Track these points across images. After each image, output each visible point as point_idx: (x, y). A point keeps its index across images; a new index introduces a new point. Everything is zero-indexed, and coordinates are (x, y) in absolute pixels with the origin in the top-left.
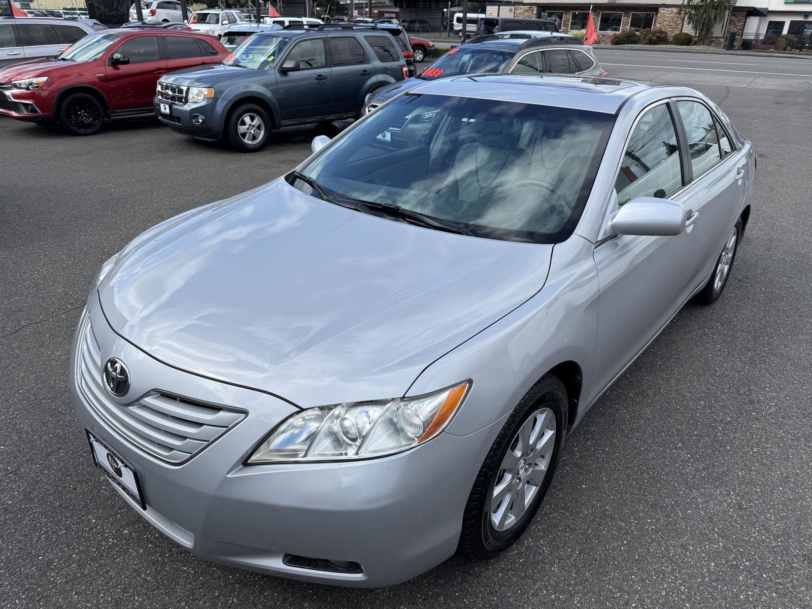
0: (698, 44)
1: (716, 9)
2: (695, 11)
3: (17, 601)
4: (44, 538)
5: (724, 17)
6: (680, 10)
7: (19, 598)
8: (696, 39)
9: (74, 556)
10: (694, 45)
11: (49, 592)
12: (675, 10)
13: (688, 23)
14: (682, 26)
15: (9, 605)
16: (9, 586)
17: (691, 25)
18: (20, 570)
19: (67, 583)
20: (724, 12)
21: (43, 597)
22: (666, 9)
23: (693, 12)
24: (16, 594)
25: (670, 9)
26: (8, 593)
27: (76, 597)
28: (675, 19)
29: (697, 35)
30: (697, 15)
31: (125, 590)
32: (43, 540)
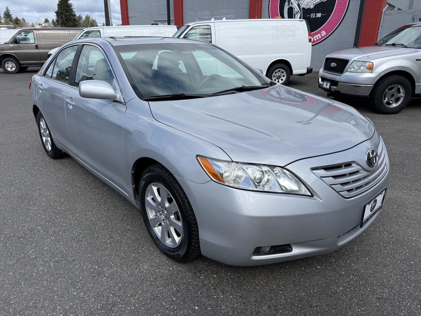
3: (408, 304)
4: (364, 308)
7: (407, 304)
9: (369, 289)
11: (395, 293)
15: (413, 307)
16: (403, 312)
18: (390, 311)
19: (386, 287)
21: (400, 294)
24: (405, 307)
26: (406, 310)
27: (391, 281)
31: (378, 265)
32: (365, 308)
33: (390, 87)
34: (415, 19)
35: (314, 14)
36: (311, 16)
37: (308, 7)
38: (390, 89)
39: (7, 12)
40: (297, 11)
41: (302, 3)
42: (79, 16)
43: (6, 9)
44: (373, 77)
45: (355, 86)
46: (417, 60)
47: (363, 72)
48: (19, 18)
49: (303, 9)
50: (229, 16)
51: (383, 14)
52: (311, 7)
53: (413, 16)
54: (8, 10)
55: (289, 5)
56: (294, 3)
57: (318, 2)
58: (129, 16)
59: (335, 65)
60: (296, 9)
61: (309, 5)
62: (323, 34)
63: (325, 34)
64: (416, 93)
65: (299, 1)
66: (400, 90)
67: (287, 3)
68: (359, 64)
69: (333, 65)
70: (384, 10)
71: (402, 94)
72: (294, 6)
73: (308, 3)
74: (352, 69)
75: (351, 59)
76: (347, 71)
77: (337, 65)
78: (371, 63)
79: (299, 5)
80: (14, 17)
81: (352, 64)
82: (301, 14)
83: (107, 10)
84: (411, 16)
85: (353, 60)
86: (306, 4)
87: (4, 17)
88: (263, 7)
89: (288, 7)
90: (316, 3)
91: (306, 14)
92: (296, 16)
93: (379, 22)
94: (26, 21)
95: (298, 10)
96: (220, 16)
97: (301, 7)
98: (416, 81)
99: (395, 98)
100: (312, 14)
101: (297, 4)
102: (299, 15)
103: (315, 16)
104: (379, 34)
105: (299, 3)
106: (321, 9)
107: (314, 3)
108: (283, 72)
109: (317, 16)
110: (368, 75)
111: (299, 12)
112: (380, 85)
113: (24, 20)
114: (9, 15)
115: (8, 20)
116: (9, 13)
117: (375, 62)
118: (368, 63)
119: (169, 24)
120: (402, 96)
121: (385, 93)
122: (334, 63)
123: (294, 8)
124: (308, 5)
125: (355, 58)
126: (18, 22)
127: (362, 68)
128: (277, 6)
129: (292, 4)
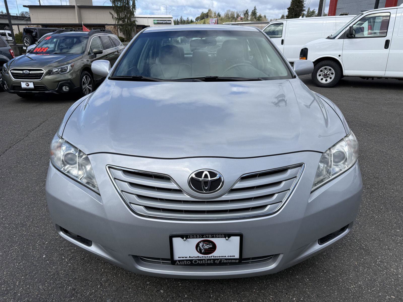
0: (127, 41)
1: (130, 26)
2: (122, 27)
5: (134, 29)
6: (115, 27)
8: (126, 39)
10: (126, 42)
12: (113, 27)
13: (121, 32)
14: (118, 34)
17: (122, 33)
20: (134, 27)
22: (108, 26)
23: (121, 27)
25: (110, 26)
28: (114, 31)
29: (126, 37)
30: (123, 28)
39: (254, 11)
42: (313, 11)
43: (254, 8)
48: (261, 16)
54: (255, 9)
58: (337, 8)
80: (258, 14)
87: (251, 15)
94: (267, 18)
113: (265, 17)
114: (255, 13)
115: (253, 17)
116: (255, 11)
126: (261, 19)
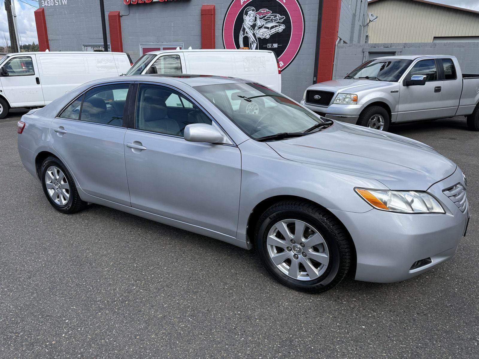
33: (372, 117)
34: (365, 53)
35: (271, 44)
36: (268, 46)
37: (264, 37)
38: (372, 119)
40: (252, 40)
41: (257, 33)
44: (358, 109)
45: (341, 117)
46: (392, 92)
47: (348, 103)
49: (259, 38)
50: (178, 43)
51: (336, 47)
52: (267, 37)
53: (363, 50)
55: (244, 34)
56: (249, 33)
57: (273, 33)
58: (49, 39)
59: (319, 97)
60: (252, 39)
61: (265, 35)
62: (281, 65)
63: (283, 64)
64: (392, 121)
65: (254, 31)
66: (380, 119)
67: (241, 32)
68: (344, 96)
69: (317, 97)
70: (337, 43)
71: (381, 123)
72: (249, 35)
73: (264, 33)
74: (338, 101)
75: (336, 92)
76: (333, 103)
77: (322, 97)
78: (355, 95)
79: (254, 34)
81: (338, 96)
82: (257, 43)
83: (12, 30)
84: (361, 49)
85: (337, 93)
86: (262, 34)
88: (216, 35)
89: (243, 36)
90: (272, 33)
91: (263, 44)
92: (252, 46)
93: (333, 54)
95: (254, 39)
96: (167, 42)
97: (257, 37)
98: (392, 112)
99: (376, 127)
100: (268, 44)
101: (253, 34)
102: (255, 45)
103: (272, 46)
104: (334, 65)
105: (254, 33)
106: (277, 39)
107: (270, 33)
108: (255, 106)
109: (273, 47)
110: (353, 107)
111: (255, 42)
112: (365, 115)
117: (359, 94)
118: (352, 95)
119: (106, 50)
120: (382, 125)
121: (368, 123)
122: (317, 95)
123: (250, 38)
124: (263, 35)
125: (340, 91)
127: (347, 100)
128: (231, 35)
129: (247, 33)
